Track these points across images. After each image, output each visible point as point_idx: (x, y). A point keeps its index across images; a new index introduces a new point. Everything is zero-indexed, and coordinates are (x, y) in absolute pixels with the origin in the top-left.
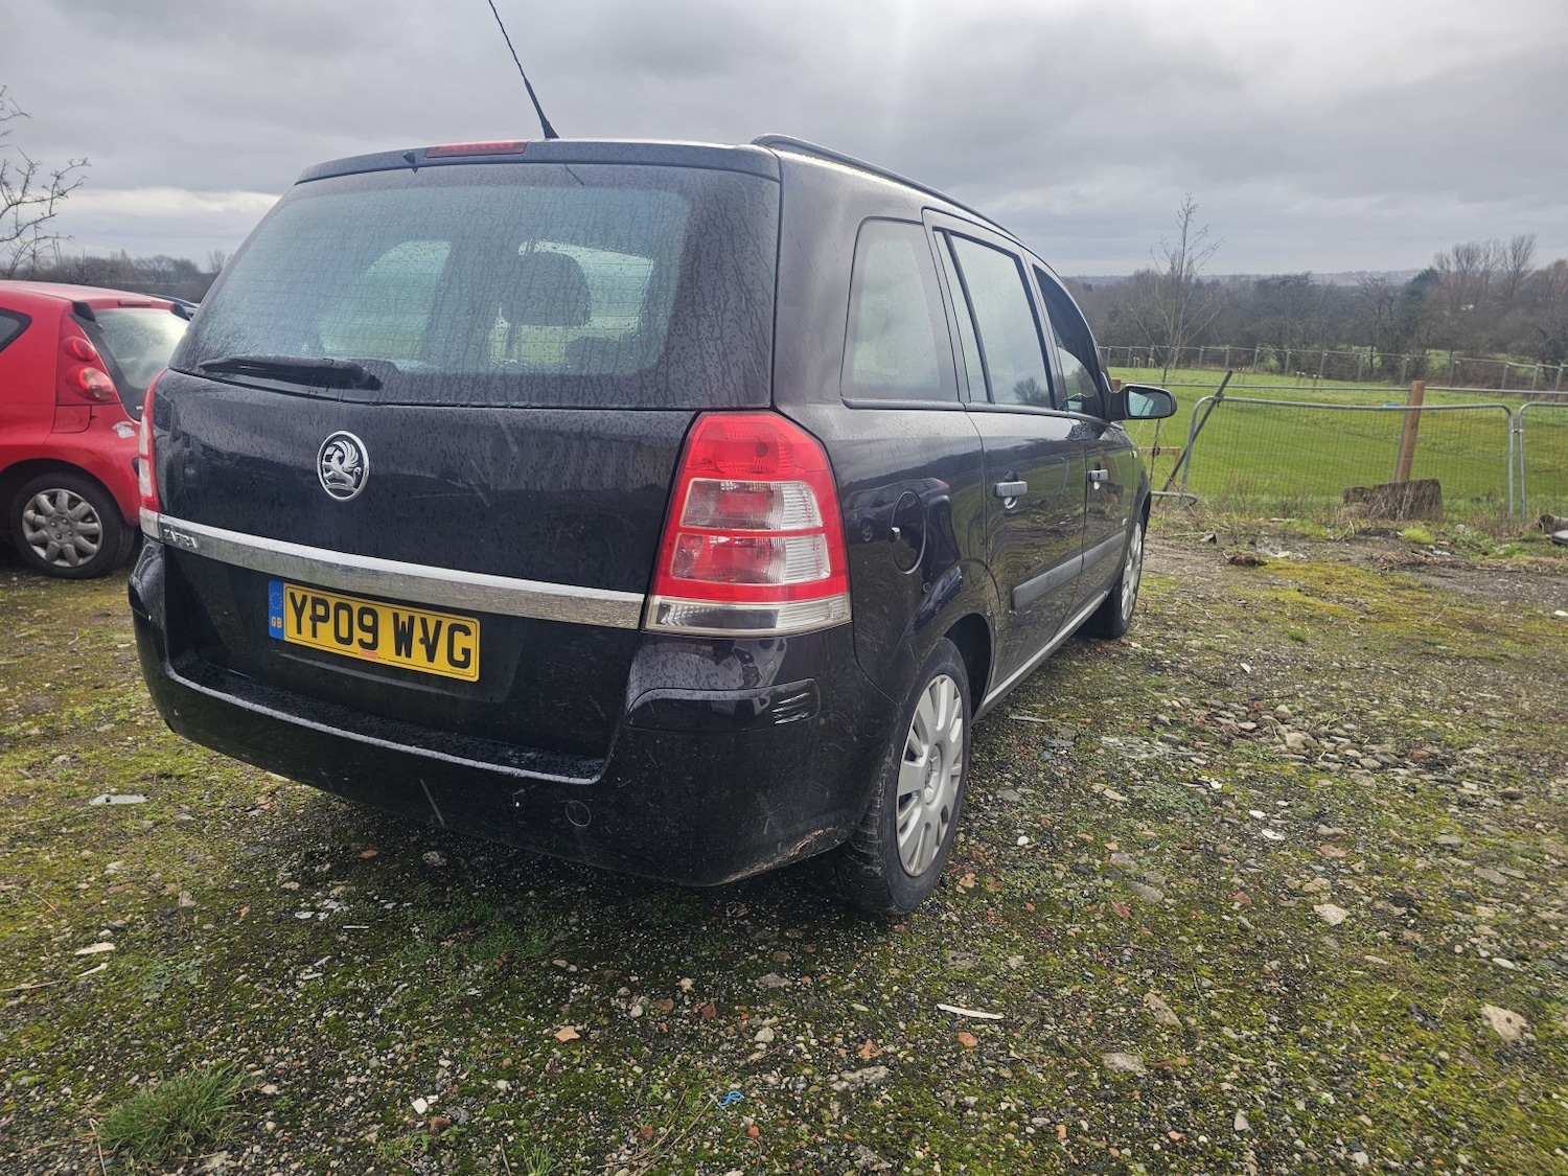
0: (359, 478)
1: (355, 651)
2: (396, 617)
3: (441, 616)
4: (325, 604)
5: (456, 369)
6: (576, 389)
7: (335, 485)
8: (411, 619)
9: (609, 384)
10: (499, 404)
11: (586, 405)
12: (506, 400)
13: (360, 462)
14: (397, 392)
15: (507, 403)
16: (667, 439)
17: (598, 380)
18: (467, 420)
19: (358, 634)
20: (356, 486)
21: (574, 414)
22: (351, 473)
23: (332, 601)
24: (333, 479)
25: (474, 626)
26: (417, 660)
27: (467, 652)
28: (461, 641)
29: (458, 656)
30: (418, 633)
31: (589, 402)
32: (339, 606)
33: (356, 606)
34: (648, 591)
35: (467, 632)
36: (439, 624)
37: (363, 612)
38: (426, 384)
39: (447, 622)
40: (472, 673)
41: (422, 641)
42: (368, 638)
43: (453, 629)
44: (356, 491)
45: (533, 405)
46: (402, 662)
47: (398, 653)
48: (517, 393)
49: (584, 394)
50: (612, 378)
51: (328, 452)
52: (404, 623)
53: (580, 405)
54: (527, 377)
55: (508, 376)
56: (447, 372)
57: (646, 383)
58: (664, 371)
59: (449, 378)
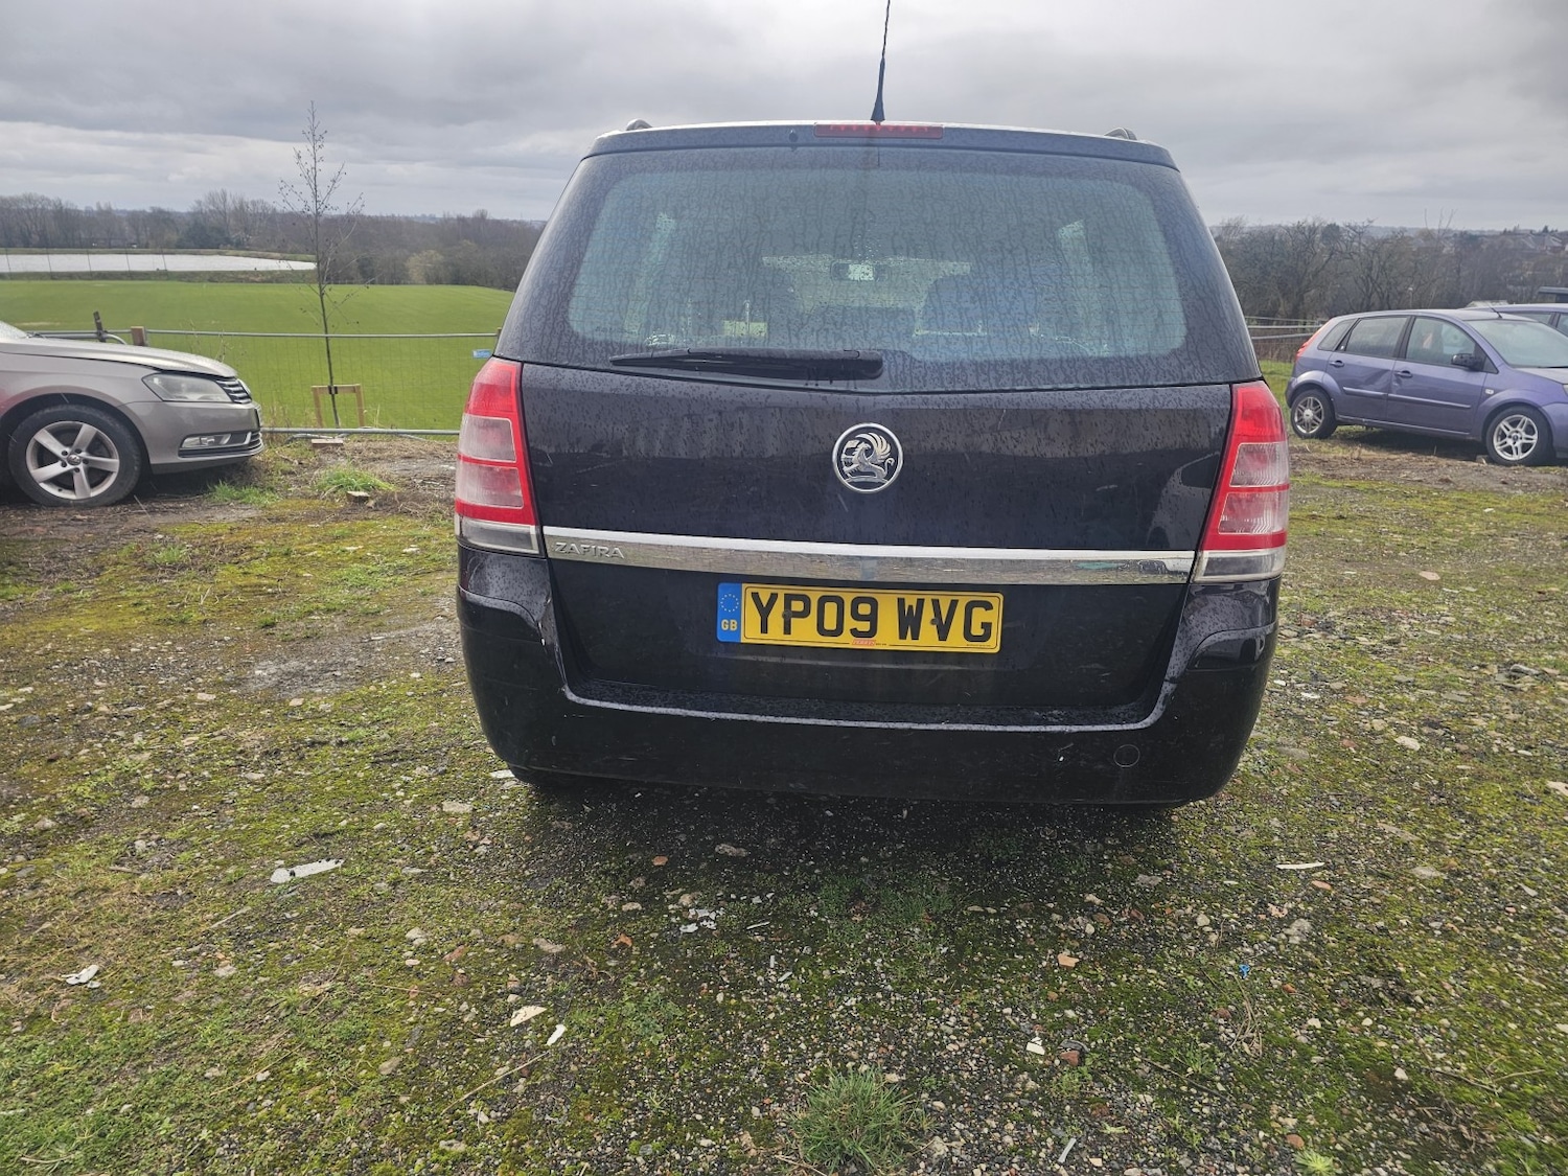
0: (891, 469)
1: (846, 641)
2: (901, 602)
3: (955, 595)
4: (806, 601)
5: (986, 355)
6: (1119, 370)
7: (856, 479)
8: (921, 602)
9: (1150, 364)
10: (1045, 387)
11: (1134, 384)
12: (1053, 383)
13: (894, 453)
14: (925, 381)
15: (1055, 386)
16: (1218, 410)
17: (1138, 360)
18: (1018, 404)
19: (850, 623)
20: (888, 477)
21: (1127, 392)
22: (882, 465)
23: (815, 595)
24: (855, 473)
25: (997, 601)
26: (928, 639)
27: (986, 626)
28: (979, 615)
29: (977, 630)
30: (928, 613)
31: (1136, 381)
32: (822, 601)
33: (848, 597)
34: (1198, 548)
35: (988, 606)
36: (954, 604)
37: (856, 603)
38: (957, 372)
39: (963, 599)
40: (993, 645)
41: (933, 622)
42: (865, 626)
43: (970, 607)
44: (888, 483)
45: (1082, 386)
46: (909, 644)
47: (903, 636)
48: (1062, 377)
49: (1129, 374)
50: (1150, 358)
51: (850, 444)
52: (911, 607)
53: (1128, 384)
54: (1067, 361)
55: (1046, 360)
56: (977, 358)
57: (1182, 361)
58: (1194, 349)
59: (981, 364)
